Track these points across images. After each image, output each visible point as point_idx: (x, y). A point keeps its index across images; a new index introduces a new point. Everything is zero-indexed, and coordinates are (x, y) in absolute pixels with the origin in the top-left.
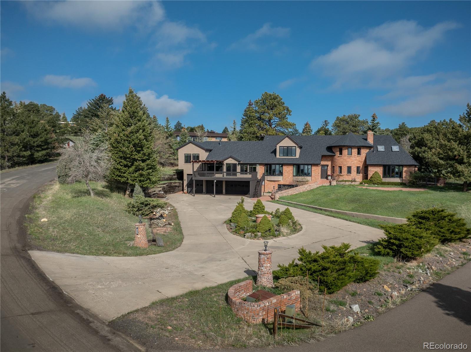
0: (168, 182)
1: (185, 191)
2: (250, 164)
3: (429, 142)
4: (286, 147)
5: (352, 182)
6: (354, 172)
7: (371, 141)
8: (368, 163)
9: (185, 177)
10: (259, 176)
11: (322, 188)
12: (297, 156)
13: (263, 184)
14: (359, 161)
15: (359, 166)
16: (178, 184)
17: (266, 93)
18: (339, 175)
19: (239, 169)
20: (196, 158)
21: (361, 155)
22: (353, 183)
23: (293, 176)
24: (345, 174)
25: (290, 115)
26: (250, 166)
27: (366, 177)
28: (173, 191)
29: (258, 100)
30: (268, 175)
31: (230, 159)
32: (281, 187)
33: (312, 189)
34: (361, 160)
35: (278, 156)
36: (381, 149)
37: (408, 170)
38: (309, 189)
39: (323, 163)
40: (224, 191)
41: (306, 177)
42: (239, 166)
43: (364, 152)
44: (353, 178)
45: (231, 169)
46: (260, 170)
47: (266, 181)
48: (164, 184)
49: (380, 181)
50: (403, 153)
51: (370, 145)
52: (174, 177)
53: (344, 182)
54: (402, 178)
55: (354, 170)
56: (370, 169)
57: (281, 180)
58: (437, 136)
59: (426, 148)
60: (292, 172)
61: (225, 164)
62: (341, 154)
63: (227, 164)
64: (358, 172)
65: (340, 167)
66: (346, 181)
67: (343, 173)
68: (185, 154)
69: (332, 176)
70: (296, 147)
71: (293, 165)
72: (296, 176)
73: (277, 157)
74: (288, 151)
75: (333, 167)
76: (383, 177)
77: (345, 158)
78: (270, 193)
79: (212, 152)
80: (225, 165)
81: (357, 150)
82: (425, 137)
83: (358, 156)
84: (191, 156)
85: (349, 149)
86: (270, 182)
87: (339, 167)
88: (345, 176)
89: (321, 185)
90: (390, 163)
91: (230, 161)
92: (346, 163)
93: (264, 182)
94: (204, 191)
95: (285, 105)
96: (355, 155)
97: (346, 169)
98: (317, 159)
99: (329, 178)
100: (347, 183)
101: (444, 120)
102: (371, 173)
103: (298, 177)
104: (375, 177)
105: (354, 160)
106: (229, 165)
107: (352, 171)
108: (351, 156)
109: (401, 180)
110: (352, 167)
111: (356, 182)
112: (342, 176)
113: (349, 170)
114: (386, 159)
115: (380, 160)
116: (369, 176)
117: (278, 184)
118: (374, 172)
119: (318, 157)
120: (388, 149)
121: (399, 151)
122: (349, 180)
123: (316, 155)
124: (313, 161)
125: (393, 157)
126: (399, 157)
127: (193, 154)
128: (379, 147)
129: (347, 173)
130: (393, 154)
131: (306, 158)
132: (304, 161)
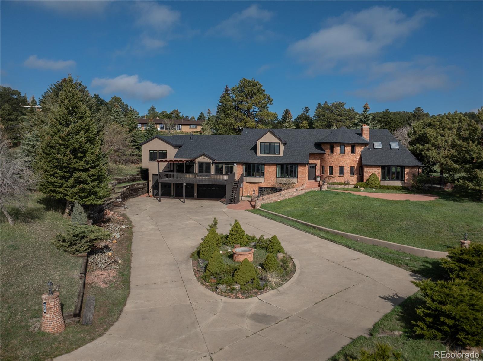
0: (130, 184)
1: (151, 194)
2: (226, 163)
3: (433, 138)
4: (268, 144)
5: (345, 185)
6: (347, 173)
7: (366, 136)
8: (364, 163)
9: (151, 178)
10: (237, 177)
11: (312, 194)
12: (281, 154)
13: (242, 186)
14: (353, 160)
15: (353, 166)
16: (142, 185)
17: (245, 79)
18: (329, 176)
19: (213, 167)
20: (164, 155)
21: (355, 153)
22: (347, 187)
23: (277, 177)
24: (336, 175)
25: (271, 104)
26: (226, 166)
27: (361, 179)
28: (137, 194)
29: (235, 87)
30: (247, 177)
31: (203, 157)
32: (262, 190)
33: (299, 194)
34: (355, 159)
36: (378, 146)
37: (411, 172)
38: (295, 194)
39: (311, 162)
40: (196, 194)
41: (291, 179)
42: (214, 165)
43: (359, 150)
44: (346, 180)
45: (204, 169)
46: (238, 170)
47: (244, 183)
48: (124, 187)
49: (378, 184)
50: (404, 151)
51: (365, 142)
52: (137, 177)
53: (336, 185)
54: (404, 181)
55: (347, 170)
56: (366, 170)
57: (262, 181)
58: (442, 131)
59: (430, 146)
60: (275, 173)
61: (197, 162)
62: (332, 151)
63: (199, 163)
64: (352, 173)
65: (331, 168)
66: (338, 184)
67: (334, 175)
68: (150, 151)
69: (321, 177)
70: (279, 143)
71: (276, 164)
72: (280, 177)
73: (257, 155)
74: (270, 148)
75: (322, 167)
76: (381, 180)
77: (337, 157)
78: (249, 197)
79: (181, 148)
80: (197, 164)
81: (350, 147)
82: (429, 133)
83: (352, 154)
84: (157, 152)
85: (341, 146)
86: (249, 184)
87: (329, 167)
88: (337, 178)
89: (310, 190)
90: (390, 164)
91: (203, 159)
92: (338, 163)
93: (242, 184)
94: (172, 194)
95: (265, 93)
96: (349, 154)
97: (339, 170)
98: (304, 157)
99: (318, 179)
100: (340, 186)
101: (448, 112)
102: (367, 175)
103: (282, 179)
104: (373, 180)
105: (347, 159)
106: (201, 165)
107: (345, 172)
108: (344, 154)
109: (402, 183)
110: (345, 168)
111: (350, 186)
112: (333, 177)
113: (342, 170)
114: (384, 158)
115: (378, 160)
116: (365, 178)
117: (259, 187)
118: (370, 174)
119: (305, 155)
120: (386, 146)
121: (399, 149)
122: (341, 182)
123: (303, 153)
124: (300, 160)
125: (393, 157)
126: (400, 156)
127: (159, 151)
128: (375, 143)
129: (339, 175)
130: (393, 153)
131: (291, 156)
132: (289, 160)
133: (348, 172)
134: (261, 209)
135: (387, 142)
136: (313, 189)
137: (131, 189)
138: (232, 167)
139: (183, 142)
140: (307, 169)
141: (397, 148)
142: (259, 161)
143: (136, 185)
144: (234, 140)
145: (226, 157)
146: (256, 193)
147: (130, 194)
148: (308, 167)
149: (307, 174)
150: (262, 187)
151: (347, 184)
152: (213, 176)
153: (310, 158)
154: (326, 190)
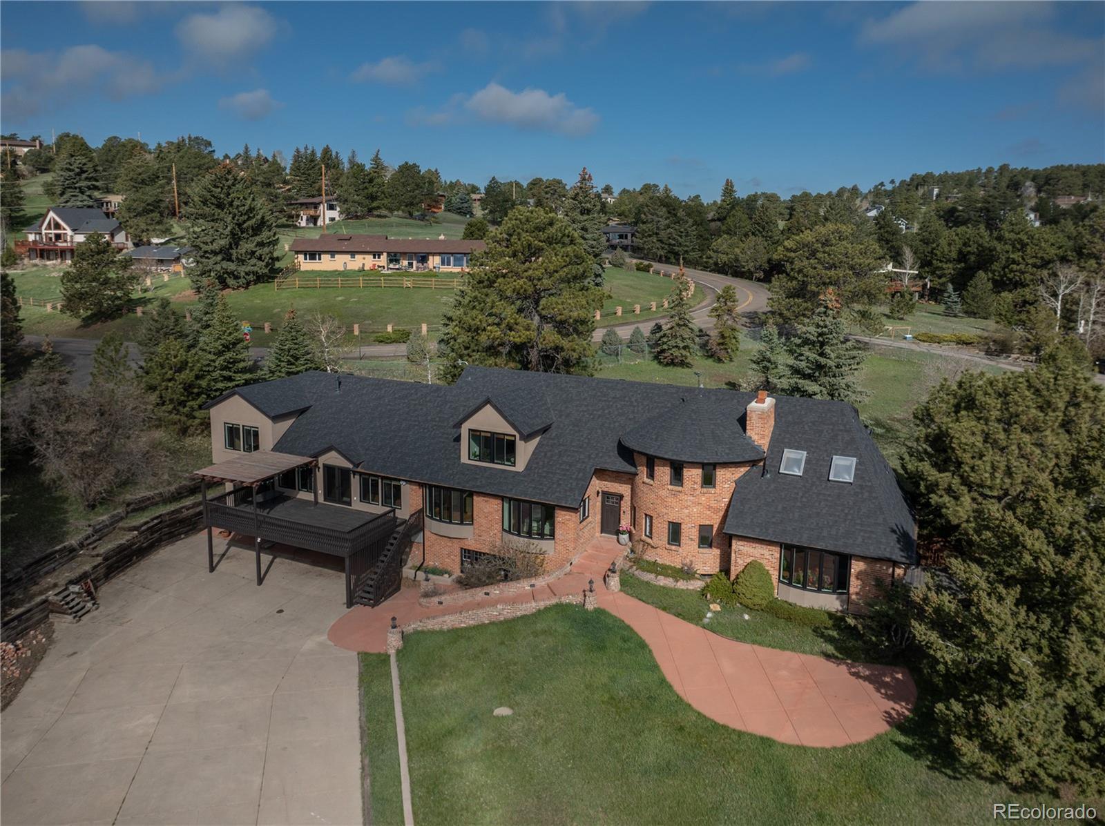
2: (383, 478)
5: (679, 579)
6: (690, 542)
7: (760, 433)
8: (730, 526)
10: (409, 516)
12: (520, 466)
13: (420, 540)
14: (709, 508)
15: (708, 523)
19: (355, 482)
20: (253, 437)
21: (714, 487)
22: (682, 583)
24: (660, 543)
26: (385, 483)
30: (434, 518)
31: (333, 453)
32: (469, 559)
34: (713, 504)
35: (464, 459)
37: (869, 570)
41: (536, 542)
42: (357, 477)
43: (727, 479)
44: (687, 560)
45: (337, 483)
46: (412, 499)
47: (428, 534)
49: (766, 596)
50: (865, 495)
51: (753, 454)
54: (848, 593)
55: (690, 534)
57: (468, 536)
60: (498, 517)
61: (321, 465)
62: (651, 475)
63: (325, 466)
64: (705, 542)
65: (650, 519)
67: (655, 540)
68: (225, 423)
69: (631, 534)
70: (515, 436)
71: (503, 497)
72: (509, 532)
73: (462, 461)
74: (491, 446)
75: (633, 509)
76: (779, 583)
77: (663, 493)
80: (321, 470)
81: (700, 471)
83: (705, 490)
84: (239, 429)
85: (675, 464)
86: (437, 537)
87: (646, 515)
88: (662, 552)
90: (804, 540)
91: (333, 459)
92: (664, 511)
93: (421, 534)
96: (695, 489)
97: (667, 530)
98: (574, 483)
100: (662, 581)
102: (740, 562)
103: (515, 537)
104: (748, 584)
105: (689, 503)
106: (329, 470)
107: (684, 540)
108: (680, 488)
109: (842, 601)
110: (683, 526)
111: (692, 582)
112: (652, 547)
113: (675, 533)
114: (797, 515)
115: (774, 520)
116: (733, 568)
117: (462, 549)
118: (749, 561)
119: (581, 475)
120: (818, 467)
121: (851, 483)
122: (673, 565)
123: (579, 466)
124: (560, 492)
125: (824, 511)
126: (846, 511)
127: (243, 426)
128: (788, 454)
129: (669, 544)
130: (829, 495)
131: (544, 474)
132: (534, 488)
133: (692, 540)
134: (393, 660)
135: (826, 451)
136: (565, 600)
137: (168, 522)
138: (398, 489)
139: (315, 397)
140: (599, 504)
141: (849, 478)
142: (458, 483)
143: (187, 510)
144: (430, 401)
145: (388, 458)
146: (453, 563)
147: (164, 535)
148: (600, 498)
149: (598, 517)
150: (469, 551)
151: (686, 573)
152: (357, 504)
153: (607, 477)
154: (597, 610)
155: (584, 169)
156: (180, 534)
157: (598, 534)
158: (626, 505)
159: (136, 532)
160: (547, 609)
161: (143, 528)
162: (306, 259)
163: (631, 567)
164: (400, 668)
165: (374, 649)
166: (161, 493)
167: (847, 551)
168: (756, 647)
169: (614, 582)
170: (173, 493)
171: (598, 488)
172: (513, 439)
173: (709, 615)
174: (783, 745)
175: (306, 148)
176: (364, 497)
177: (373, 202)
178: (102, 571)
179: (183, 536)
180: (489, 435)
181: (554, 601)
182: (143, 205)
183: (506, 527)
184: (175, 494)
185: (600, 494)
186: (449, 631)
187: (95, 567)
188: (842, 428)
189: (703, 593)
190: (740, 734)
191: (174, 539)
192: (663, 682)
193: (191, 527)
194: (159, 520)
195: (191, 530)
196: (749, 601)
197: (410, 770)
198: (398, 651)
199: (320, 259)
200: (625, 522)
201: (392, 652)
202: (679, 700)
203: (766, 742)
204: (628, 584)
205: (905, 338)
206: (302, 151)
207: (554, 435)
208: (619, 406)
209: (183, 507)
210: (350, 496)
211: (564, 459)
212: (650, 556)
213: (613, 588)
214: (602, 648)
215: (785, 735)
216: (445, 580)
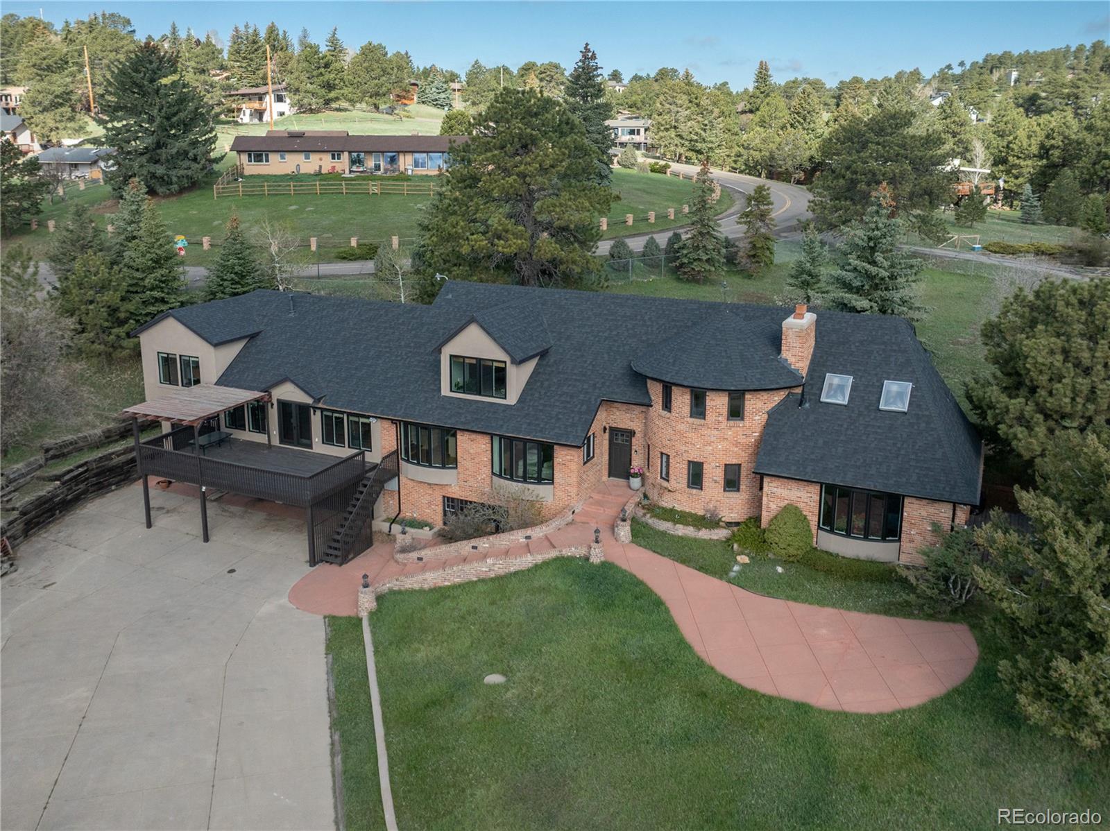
2: (349, 414)
5: (702, 528)
6: (713, 485)
7: (797, 355)
12: (512, 397)
13: (395, 486)
14: (737, 444)
15: (734, 461)
18: (659, 484)
19: (316, 420)
20: (192, 367)
21: (743, 419)
22: (705, 533)
24: (679, 486)
31: (288, 386)
32: (452, 510)
34: (742, 439)
35: (445, 391)
41: (532, 487)
42: (318, 413)
43: (759, 408)
44: (711, 506)
45: (294, 423)
46: (384, 439)
47: (405, 480)
49: (803, 546)
53: (671, 523)
54: (900, 541)
55: (713, 475)
56: (769, 486)
57: (452, 482)
60: (486, 458)
61: (274, 401)
62: (667, 405)
63: (280, 402)
64: (731, 483)
65: (667, 459)
67: (672, 484)
68: (159, 352)
69: (644, 477)
70: (505, 362)
71: (492, 434)
72: (500, 476)
73: (443, 393)
75: (648, 447)
76: (819, 528)
77: (681, 427)
80: (275, 406)
81: (726, 400)
83: (732, 423)
84: (176, 360)
86: (416, 484)
87: (662, 454)
88: (680, 496)
91: (289, 393)
92: (684, 448)
93: (396, 481)
96: (719, 422)
97: (686, 472)
98: (577, 417)
99: (636, 482)
100: (681, 530)
102: (773, 506)
103: (507, 482)
104: (782, 532)
105: (713, 439)
106: (285, 406)
107: (707, 481)
108: (702, 421)
110: (705, 466)
111: (716, 531)
112: (669, 491)
113: (696, 476)
114: (840, 450)
115: (813, 457)
116: (764, 514)
117: (444, 497)
118: (782, 504)
119: (584, 407)
120: (867, 394)
121: (906, 413)
122: (693, 512)
123: (582, 397)
124: (559, 427)
125: (873, 445)
126: (899, 445)
127: (180, 356)
128: (832, 379)
129: (689, 487)
130: (879, 427)
131: (541, 408)
132: (529, 424)
133: (716, 482)
134: (365, 624)
135: (876, 375)
136: (567, 552)
137: (95, 471)
138: (367, 427)
139: (265, 320)
140: (606, 443)
141: (903, 406)
142: (438, 419)
143: (118, 456)
144: (403, 323)
145: (355, 391)
146: (435, 514)
147: (91, 486)
148: (607, 435)
149: (606, 458)
150: (453, 499)
151: (709, 521)
152: (319, 447)
153: (615, 410)
154: (603, 564)
155: (587, 44)
156: (111, 485)
157: (605, 478)
158: (637, 443)
159: (58, 483)
160: (546, 564)
161: (66, 478)
162: (250, 161)
163: (645, 515)
164: (373, 633)
165: (343, 612)
166: (86, 437)
167: (900, 491)
168: (791, 604)
169: (624, 531)
170: (100, 437)
171: (604, 424)
172: (502, 365)
173: (736, 568)
174: (820, 711)
175: (247, 26)
176: (328, 439)
177: (330, 91)
178: (19, 526)
179: (113, 487)
180: (474, 362)
181: (553, 554)
182: (51, 97)
183: (496, 470)
184: (103, 438)
185: (607, 431)
186: (431, 590)
187: (11, 523)
188: (895, 347)
189: (728, 542)
190: (770, 699)
191: (104, 491)
192: (682, 644)
193: (122, 477)
194: (86, 468)
195: (124, 480)
196: (783, 551)
197: (388, 745)
198: (372, 615)
199: (267, 161)
200: (637, 462)
201: (364, 615)
202: (700, 663)
203: (802, 708)
204: (641, 534)
205: (973, 249)
206: (242, 29)
207: (552, 361)
208: (630, 326)
209: (113, 453)
210: (309, 437)
211: (565, 389)
212: (667, 502)
213: (623, 539)
214: (609, 605)
215: (823, 699)
216: (426, 533)
